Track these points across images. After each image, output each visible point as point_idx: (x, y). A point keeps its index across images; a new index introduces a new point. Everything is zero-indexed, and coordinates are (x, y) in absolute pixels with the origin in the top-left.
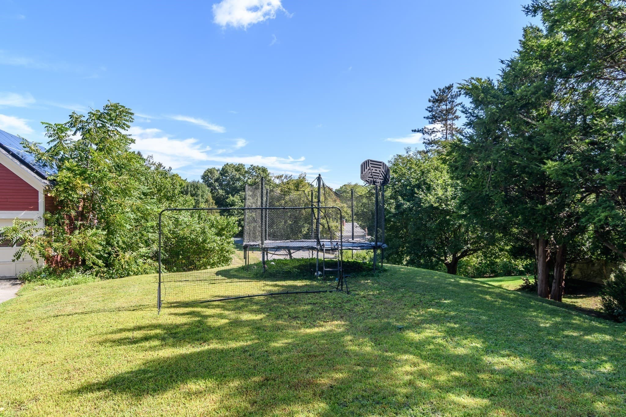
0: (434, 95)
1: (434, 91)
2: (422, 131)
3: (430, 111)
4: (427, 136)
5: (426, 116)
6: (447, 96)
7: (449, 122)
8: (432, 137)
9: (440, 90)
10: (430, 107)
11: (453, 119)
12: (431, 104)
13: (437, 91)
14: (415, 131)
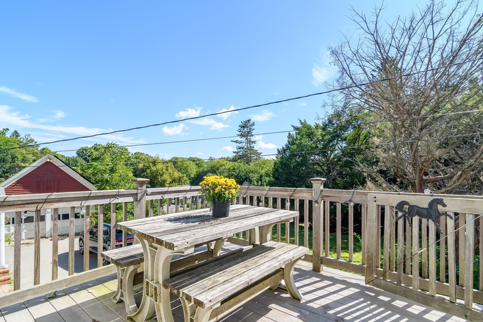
0: (241, 124)
1: (242, 122)
2: (236, 142)
3: (239, 132)
4: (238, 144)
5: (238, 134)
6: (248, 124)
7: (249, 137)
8: (241, 145)
9: (244, 122)
10: (239, 129)
11: (250, 136)
12: (240, 128)
13: (243, 122)
14: (232, 141)
